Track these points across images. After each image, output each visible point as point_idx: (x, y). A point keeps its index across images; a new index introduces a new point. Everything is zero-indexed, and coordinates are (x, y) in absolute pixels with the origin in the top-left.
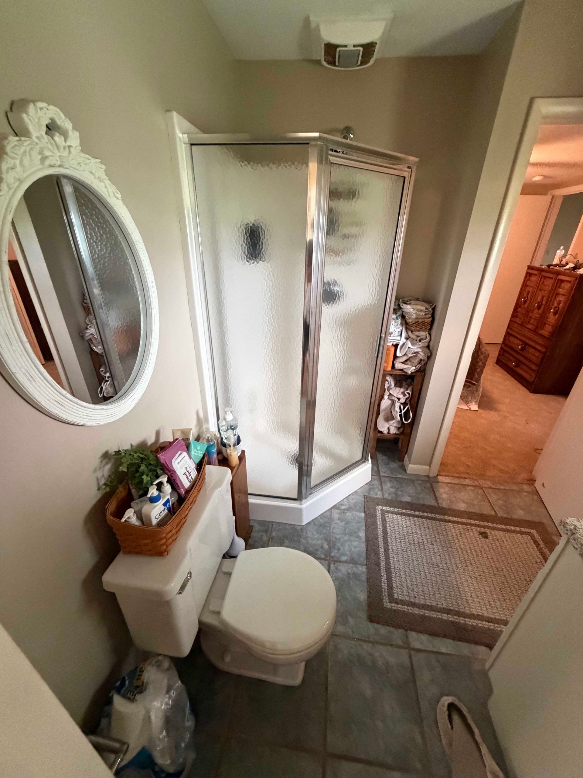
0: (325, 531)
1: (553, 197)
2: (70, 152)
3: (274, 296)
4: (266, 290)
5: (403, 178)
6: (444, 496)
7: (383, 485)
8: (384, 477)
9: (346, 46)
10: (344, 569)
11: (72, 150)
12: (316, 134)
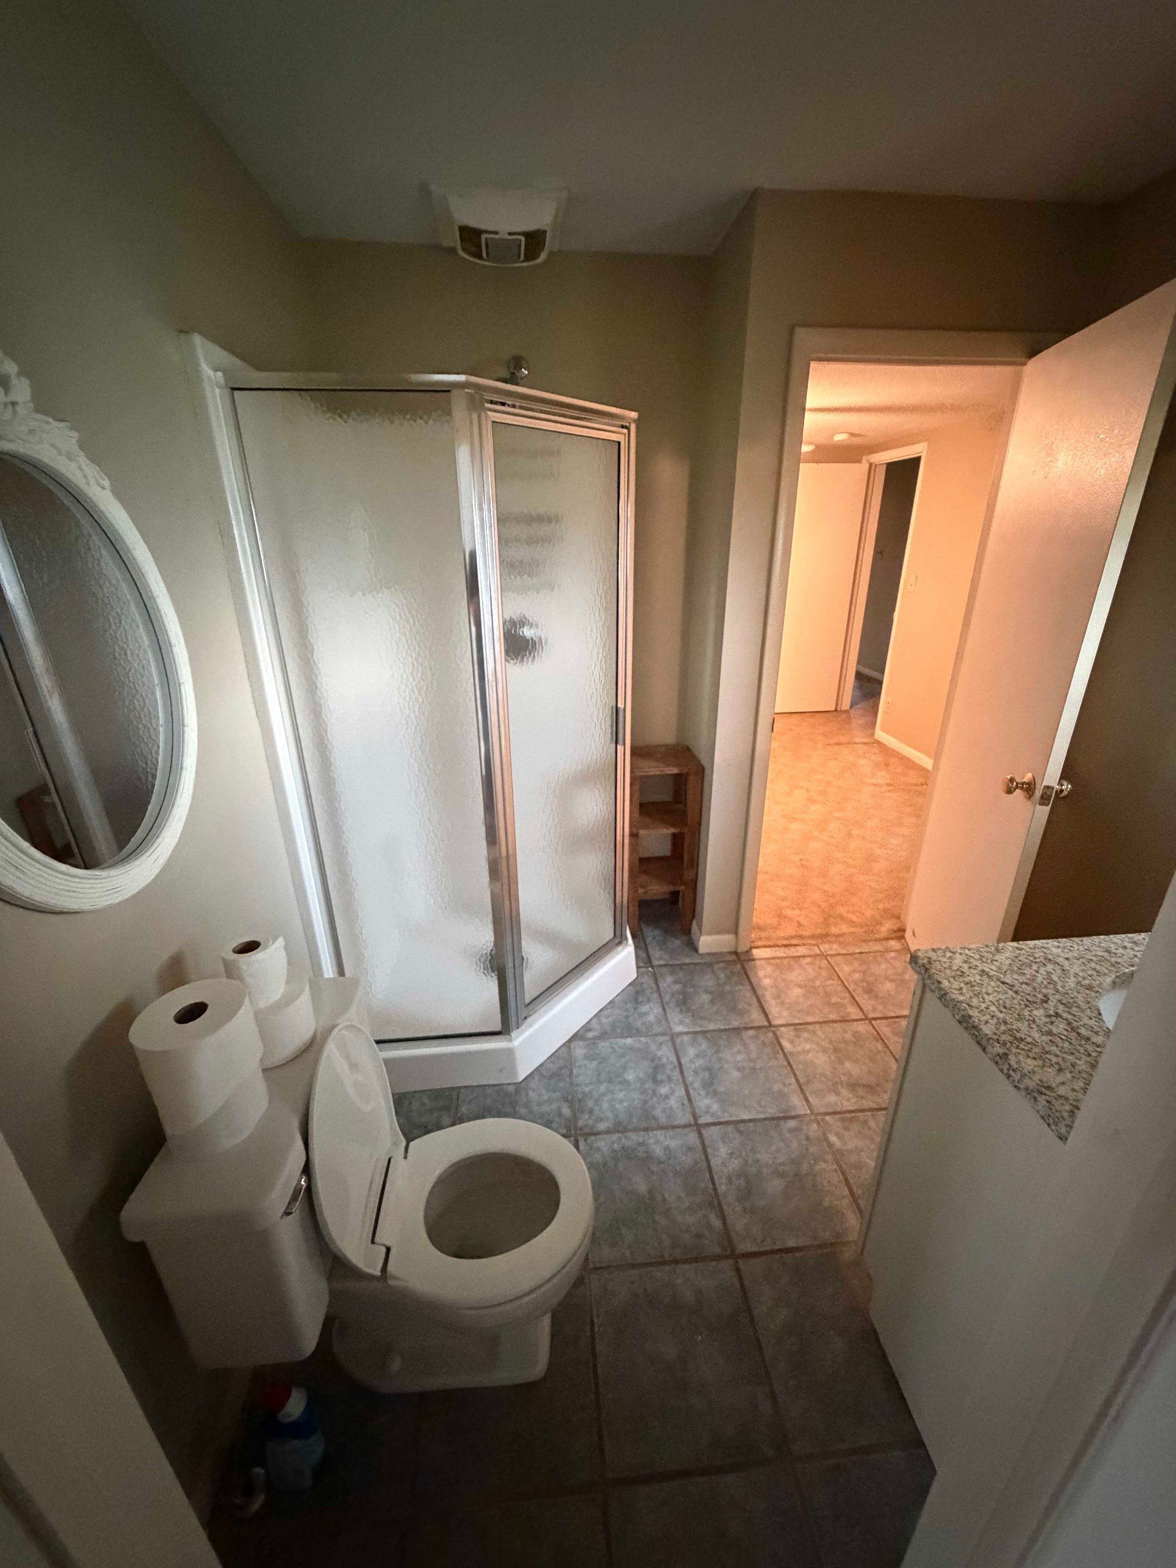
0: (561, 1084)
1: (871, 465)
2: (15, 412)
3: (415, 649)
4: (400, 639)
5: (617, 444)
6: (767, 982)
7: (660, 980)
8: (661, 966)
9: (496, 233)
10: (603, 1144)
11: (18, 408)
12: (462, 378)
